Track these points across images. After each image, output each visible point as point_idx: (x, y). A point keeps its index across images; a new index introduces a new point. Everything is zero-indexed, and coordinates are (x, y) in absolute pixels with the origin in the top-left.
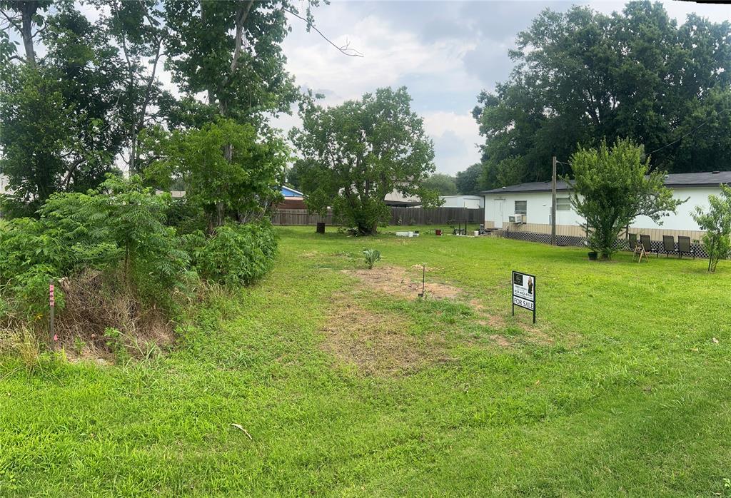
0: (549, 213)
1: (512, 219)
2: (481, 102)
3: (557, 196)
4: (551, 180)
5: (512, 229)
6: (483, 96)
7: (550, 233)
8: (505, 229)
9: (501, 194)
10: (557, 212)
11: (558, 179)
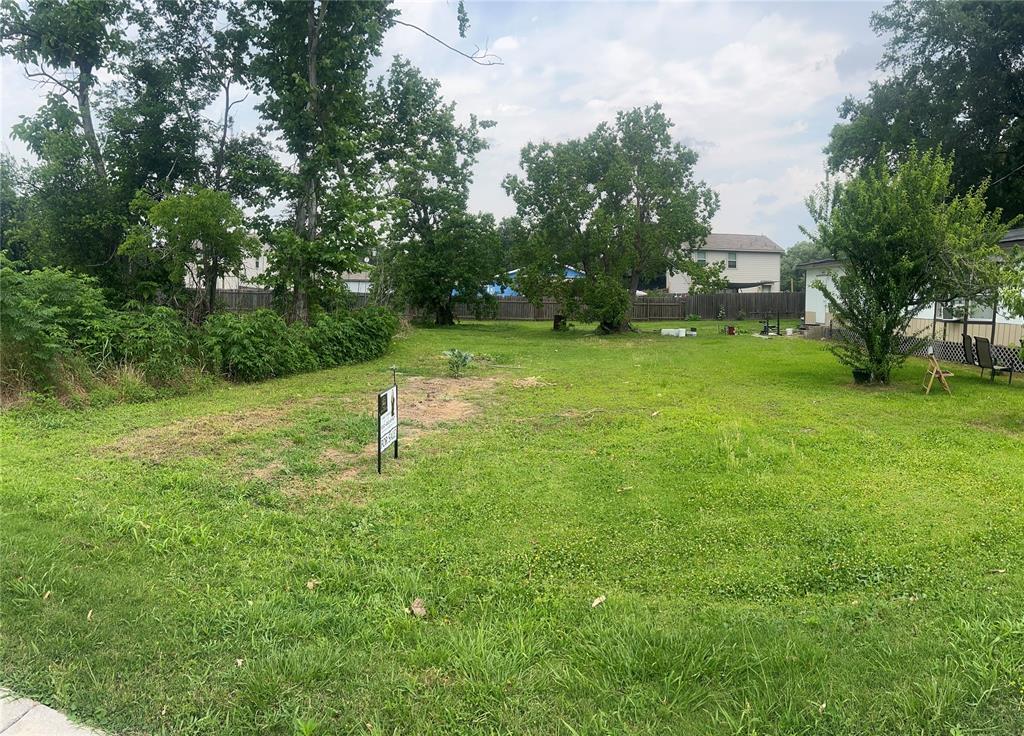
2: (844, 116)
5: (836, 324)
6: (848, 106)
8: (828, 325)
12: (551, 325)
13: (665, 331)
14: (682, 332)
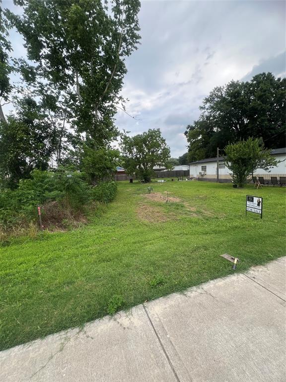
0: (216, 170)
1: (200, 173)
3: (219, 163)
4: (216, 157)
5: (200, 177)
6: (189, 127)
7: (216, 178)
8: (198, 177)
9: (196, 164)
10: (219, 170)
11: (219, 156)
12: (129, 181)
13: (158, 181)
14: (163, 181)
